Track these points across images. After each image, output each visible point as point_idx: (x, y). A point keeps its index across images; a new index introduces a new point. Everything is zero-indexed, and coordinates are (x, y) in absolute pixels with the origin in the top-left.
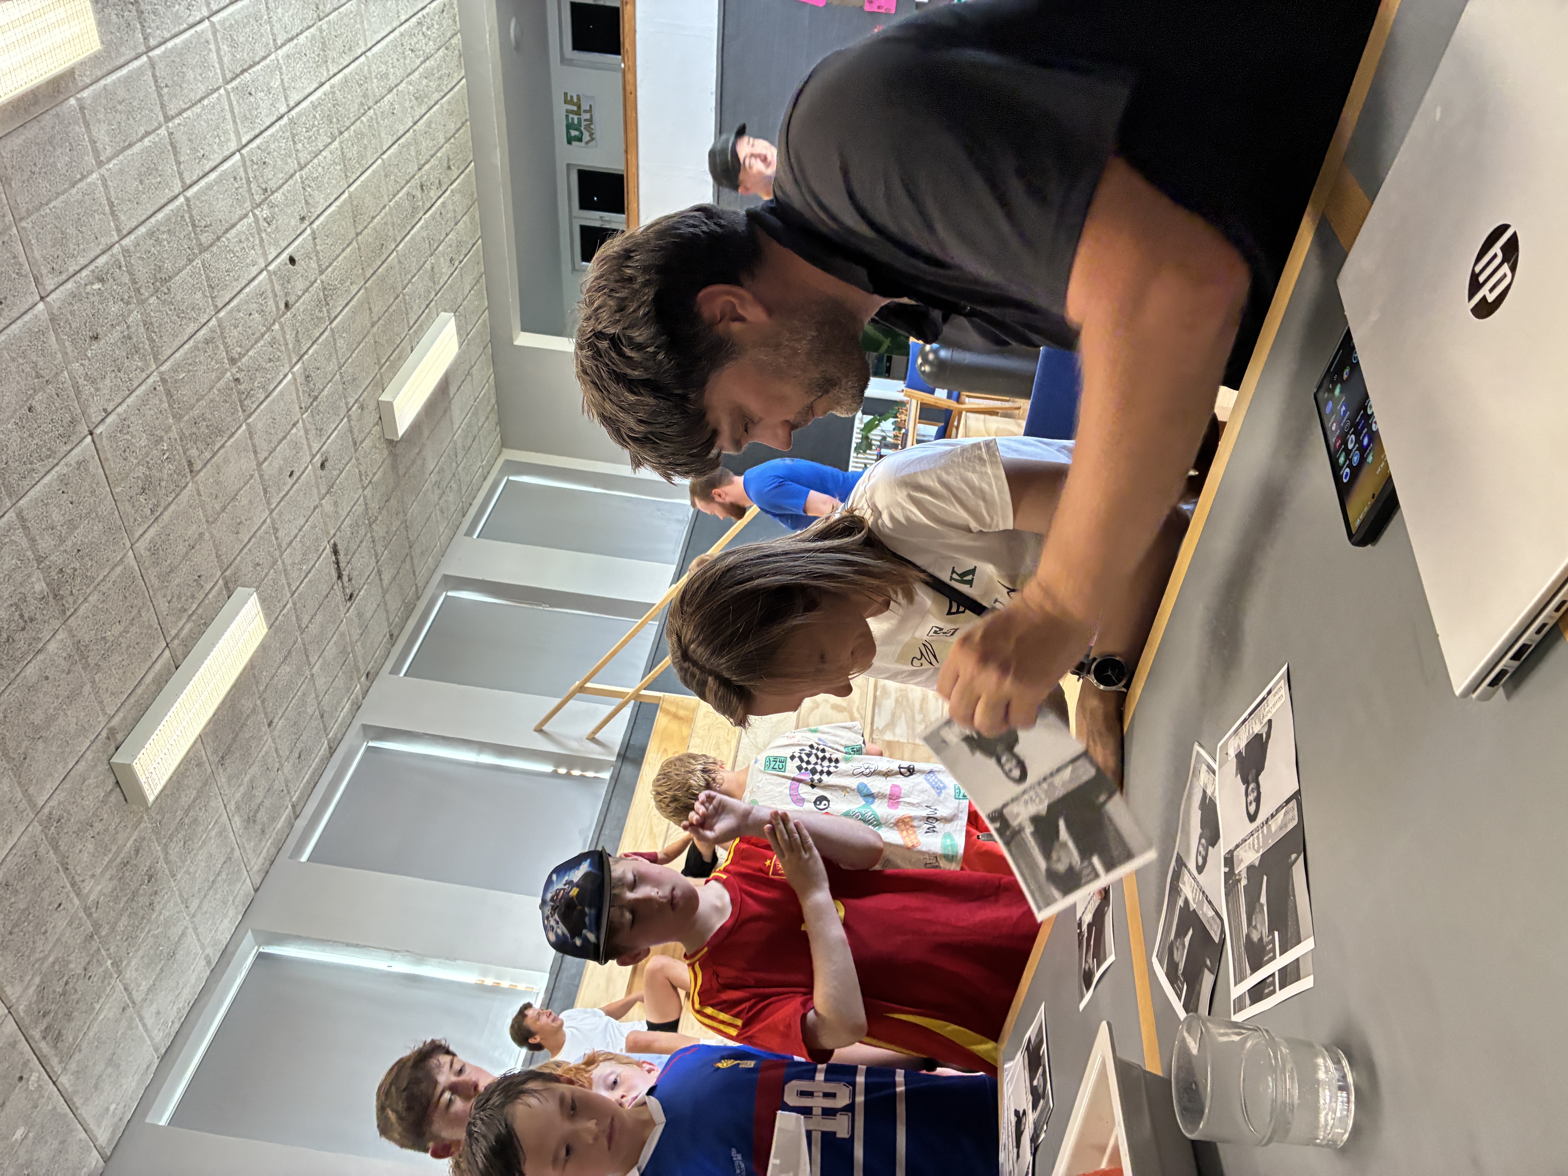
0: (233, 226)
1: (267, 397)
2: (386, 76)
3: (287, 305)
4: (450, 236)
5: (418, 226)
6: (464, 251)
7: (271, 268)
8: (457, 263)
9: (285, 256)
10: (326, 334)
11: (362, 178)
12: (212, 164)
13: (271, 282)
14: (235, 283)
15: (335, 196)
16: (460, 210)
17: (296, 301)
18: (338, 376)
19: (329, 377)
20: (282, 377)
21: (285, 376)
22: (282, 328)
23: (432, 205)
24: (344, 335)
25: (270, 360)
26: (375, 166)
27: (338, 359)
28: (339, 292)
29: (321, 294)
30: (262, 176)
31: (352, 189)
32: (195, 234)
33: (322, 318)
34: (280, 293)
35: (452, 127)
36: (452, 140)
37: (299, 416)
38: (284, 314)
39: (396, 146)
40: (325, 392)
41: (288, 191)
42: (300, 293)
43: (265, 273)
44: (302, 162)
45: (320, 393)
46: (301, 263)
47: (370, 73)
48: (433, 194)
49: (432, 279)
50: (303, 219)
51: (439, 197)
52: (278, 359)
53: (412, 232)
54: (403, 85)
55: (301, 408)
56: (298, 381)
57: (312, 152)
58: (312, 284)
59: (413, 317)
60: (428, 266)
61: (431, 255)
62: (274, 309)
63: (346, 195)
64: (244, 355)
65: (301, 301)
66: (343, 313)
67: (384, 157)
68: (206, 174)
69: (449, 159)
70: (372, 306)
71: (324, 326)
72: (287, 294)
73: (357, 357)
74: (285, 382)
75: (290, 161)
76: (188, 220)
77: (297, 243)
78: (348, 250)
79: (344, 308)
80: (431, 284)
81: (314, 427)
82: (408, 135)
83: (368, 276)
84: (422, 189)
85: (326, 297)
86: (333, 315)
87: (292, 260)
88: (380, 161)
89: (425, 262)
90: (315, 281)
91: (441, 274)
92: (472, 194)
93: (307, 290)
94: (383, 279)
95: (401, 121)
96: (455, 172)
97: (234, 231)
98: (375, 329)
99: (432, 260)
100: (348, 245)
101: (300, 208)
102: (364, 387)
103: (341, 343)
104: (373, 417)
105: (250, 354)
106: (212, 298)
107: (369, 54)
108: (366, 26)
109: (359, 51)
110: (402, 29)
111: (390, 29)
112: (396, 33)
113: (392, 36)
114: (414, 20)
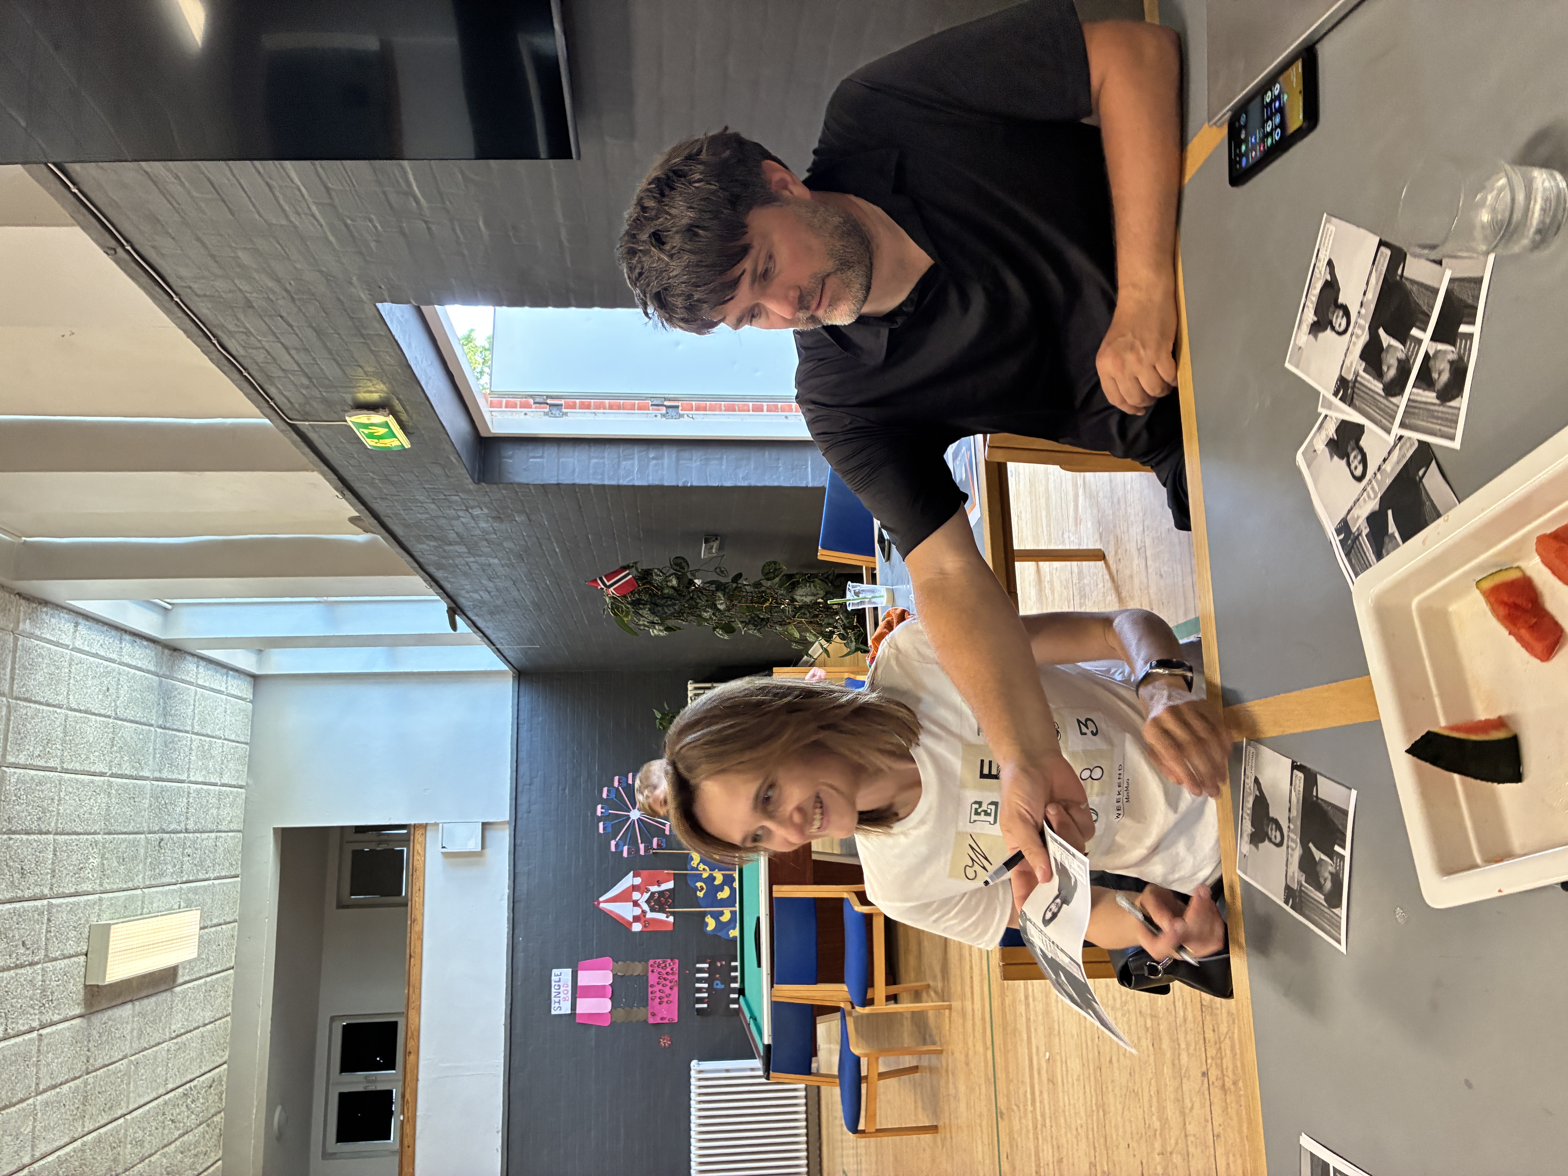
2: (141, 1143)
47: (126, 1135)
54: (157, 1155)
107: (128, 1117)
108: (132, 1088)
109: (120, 1113)
110: (167, 1097)
111: (154, 1095)
112: (160, 1100)
113: (156, 1102)
114: (180, 1090)
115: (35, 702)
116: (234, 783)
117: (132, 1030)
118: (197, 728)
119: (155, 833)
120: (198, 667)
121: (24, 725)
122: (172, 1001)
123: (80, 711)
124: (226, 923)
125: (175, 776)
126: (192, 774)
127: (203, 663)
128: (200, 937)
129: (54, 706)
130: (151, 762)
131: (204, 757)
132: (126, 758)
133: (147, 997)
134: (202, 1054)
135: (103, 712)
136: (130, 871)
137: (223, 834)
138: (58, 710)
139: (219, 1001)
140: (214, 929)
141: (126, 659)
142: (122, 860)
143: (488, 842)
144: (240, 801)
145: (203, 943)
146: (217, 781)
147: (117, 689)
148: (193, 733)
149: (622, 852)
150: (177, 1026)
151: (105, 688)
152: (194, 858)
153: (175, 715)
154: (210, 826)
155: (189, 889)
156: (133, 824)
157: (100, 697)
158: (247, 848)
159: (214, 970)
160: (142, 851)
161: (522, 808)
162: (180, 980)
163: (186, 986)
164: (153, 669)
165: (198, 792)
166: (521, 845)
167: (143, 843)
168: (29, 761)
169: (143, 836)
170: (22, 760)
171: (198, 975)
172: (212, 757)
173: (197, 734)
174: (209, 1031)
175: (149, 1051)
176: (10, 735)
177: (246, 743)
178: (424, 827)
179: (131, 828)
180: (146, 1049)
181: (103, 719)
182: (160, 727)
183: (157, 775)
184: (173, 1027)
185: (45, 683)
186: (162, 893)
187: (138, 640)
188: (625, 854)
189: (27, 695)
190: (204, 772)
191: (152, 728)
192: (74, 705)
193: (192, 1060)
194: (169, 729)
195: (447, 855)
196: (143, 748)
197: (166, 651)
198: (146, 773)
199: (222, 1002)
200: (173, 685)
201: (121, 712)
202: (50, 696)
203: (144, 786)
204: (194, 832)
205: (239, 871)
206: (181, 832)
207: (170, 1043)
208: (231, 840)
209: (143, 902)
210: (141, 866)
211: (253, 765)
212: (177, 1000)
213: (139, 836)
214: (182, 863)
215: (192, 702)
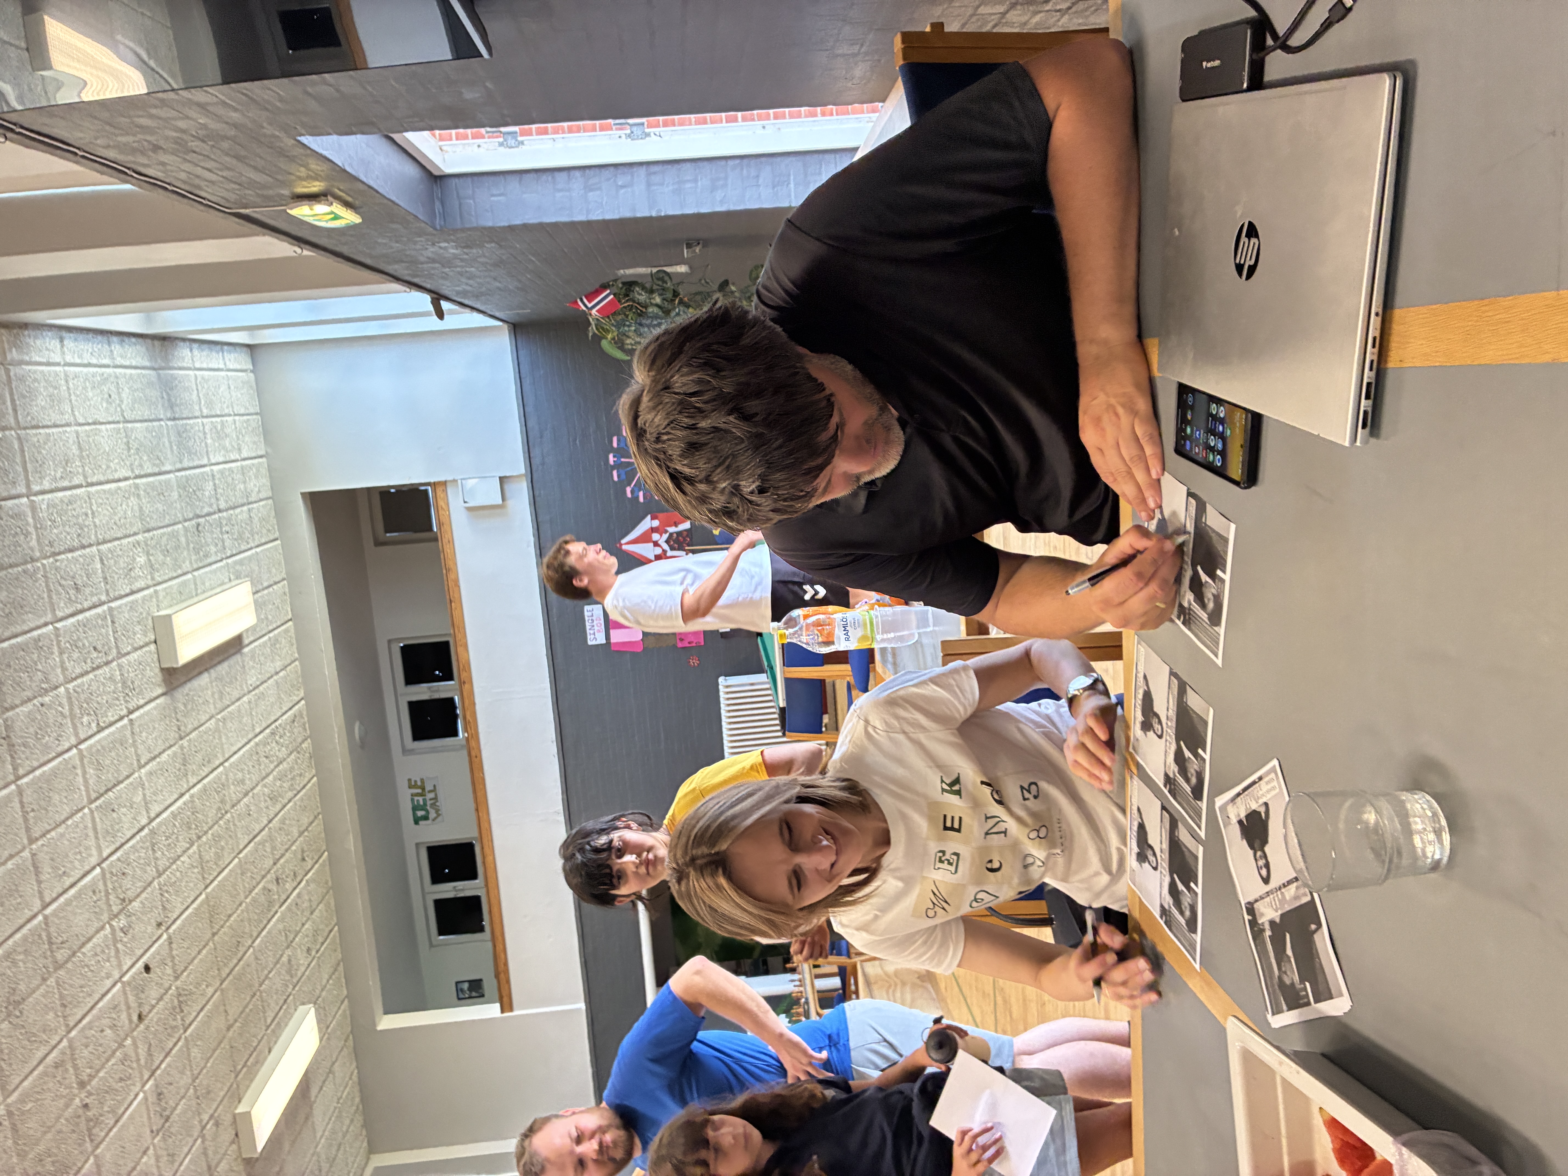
0: (89, 939)
1: (117, 1121)
2: (242, 781)
3: (140, 1017)
4: (306, 926)
5: (274, 920)
6: (321, 940)
7: (125, 979)
8: (313, 953)
9: (140, 964)
10: (180, 1044)
11: (219, 878)
12: (72, 880)
13: (125, 993)
14: (88, 999)
15: (192, 898)
16: (315, 899)
17: (150, 1011)
18: (191, 1091)
19: (183, 1091)
20: (132, 1097)
21: (137, 1095)
22: (134, 1043)
23: (288, 897)
24: (199, 1043)
25: (121, 1079)
26: (231, 866)
27: (191, 1070)
28: (194, 997)
29: (176, 1001)
30: (121, 887)
31: (209, 890)
32: (52, 952)
33: (176, 1027)
34: (134, 1005)
35: (305, 821)
36: (306, 833)
37: (149, 1141)
38: (137, 1026)
39: (252, 844)
40: (177, 1112)
41: (146, 899)
42: (154, 1002)
43: (119, 985)
44: (161, 869)
45: (172, 1113)
46: (156, 970)
47: (227, 779)
48: (289, 886)
49: (289, 972)
50: (159, 925)
51: (295, 889)
52: (129, 1078)
53: (269, 927)
54: (259, 788)
55: (152, 1131)
56: (150, 1100)
57: (168, 859)
58: (167, 991)
59: (270, 1015)
60: (285, 959)
61: (288, 947)
62: (127, 1022)
63: (203, 896)
64: (94, 1077)
65: (155, 1011)
66: (199, 1019)
67: (241, 856)
68: (65, 891)
69: (303, 851)
70: (228, 1007)
71: (177, 1036)
72: (140, 1005)
73: (212, 1067)
74: (135, 1103)
75: (148, 868)
76: (45, 938)
77: (153, 950)
78: (204, 952)
79: (199, 1013)
80: (287, 978)
81: (165, 1153)
82: (263, 833)
83: (224, 976)
84: (278, 883)
85: (180, 1002)
86: (188, 1022)
87: (147, 969)
88: (236, 860)
89: (282, 956)
90: (170, 988)
91: (299, 965)
92: (327, 883)
93: (161, 999)
94: (239, 978)
95: (257, 820)
96: (310, 863)
97: (90, 945)
98: (230, 1034)
99: (289, 952)
100: (204, 947)
101: (156, 915)
102: (219, 1099)
103: (195, 1052)
104: (227, 1135)
105: (101, 1074)
106: (64, 1017)
107: (226, 764)
108: (224, 740)
109: (217, 763)
110: (257, 740)
111: (246, 740)
112: (252, 743)
113: (248, 746)
114: (268, 731)
115: (44, 427)
116: (254, 455)
117: (213, 694)
118: (205, 412)
119: (190, 520)
120: (191, 350)
121: (39, 452)
122: (243, 661)
123: (89, 424)
124: (276, 583)
125: (196, 463)
126: (211, 457)
127: (195, 346)
128: (256, 602)
129: (62, 426)
130: (169, 456)
131: (219, 438)
132: (145, 458)
133: (220, 663)
134: (280, 697)
135: (110, 419)
136: (176, 560)
137: (255, 505)
138: (68, 429)
139: (284, 651)
140: (266, 592)
141: (119, 361)
142: (166, 552)
143: (508, 494)
144: (264, 471)
145: (259, 606)
146: (238, 457)
147: (119, 393)
148: (203, 417)
149: (638, 497)
150: (252, 680)
151: (106, 396)
152: (233, 534)
153: (182, 404)
154: (240, 501)
155: (235, 563)
156: (167, 517)
157: (105, 405)
158: (280, 512)
159: (274, 626)
160: (183, 540)
161: (536, 461)
162: (246, 641)
163: (252, 646)
164: (148, 364)
165: (222, 472)
166: (540, 495)
167: (182, 532)
168: (54, 485)
169: (180, 526)
170: (46, 485)
171: (261, 634)
172: (227, 436)
173: (207, 417)
174: (282, 678)
175: (232, 707)
176: (29, 465)
177: (257, 414)
178: (445, 483)
179: (167, 522)
180: (229, 706)
181: (112, 426)
182: (170, 419)
183: (179, 466)
184: (249, 682)
185: (48, 406)
186: (211, 572)
187: (126, 339)
188: (641, 499)
189: (34, 423)
190: (223, 452)
191: (162, 423)
192: (81, 420)
193: (272, 705)
194: (178, 419)
195: (470, 509)
196: (158, 444)
197: (156, 343)
198: (168, 467)
199: (288, 651)
200: (172, 375)
201: (128, 415)
202: (56, 418)
203: (170, 480)
204: (227, 510)
205: (277, 535)
206: (215, 513)
207: (250, 696)
208: (263, 508)
209: (196, 584)
210: (185, 553)
211: (267, 433)
212: (247, 659)
213: (176, 527)
214: (223, 541)
215: (194, 387)
